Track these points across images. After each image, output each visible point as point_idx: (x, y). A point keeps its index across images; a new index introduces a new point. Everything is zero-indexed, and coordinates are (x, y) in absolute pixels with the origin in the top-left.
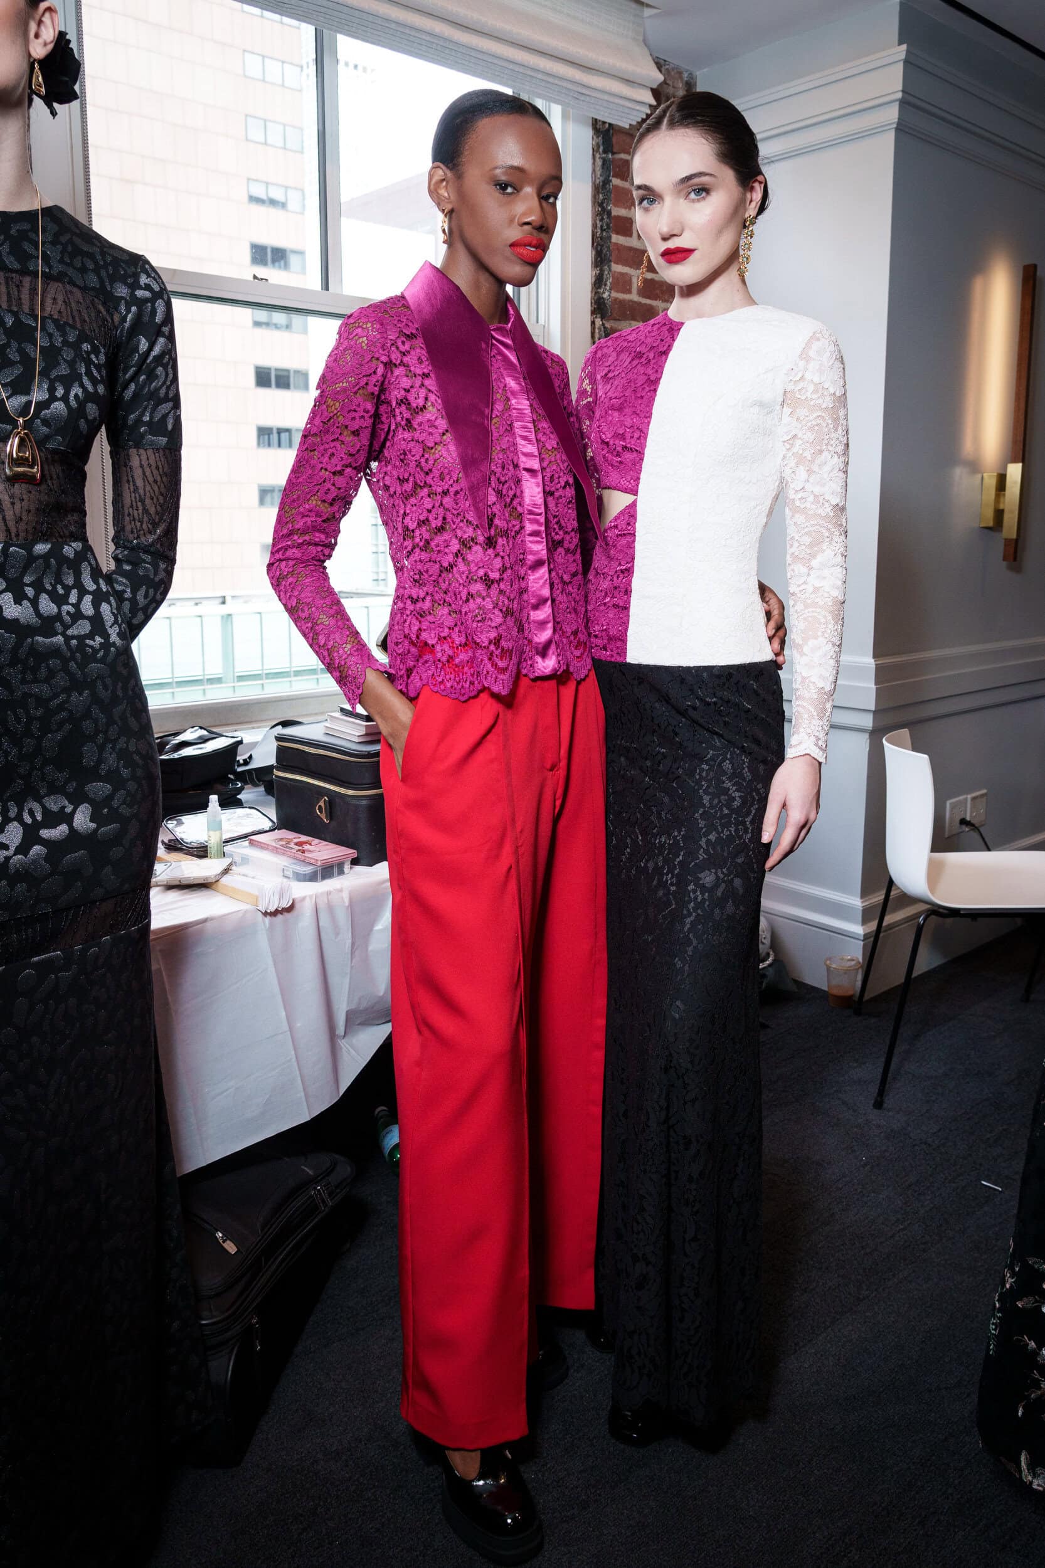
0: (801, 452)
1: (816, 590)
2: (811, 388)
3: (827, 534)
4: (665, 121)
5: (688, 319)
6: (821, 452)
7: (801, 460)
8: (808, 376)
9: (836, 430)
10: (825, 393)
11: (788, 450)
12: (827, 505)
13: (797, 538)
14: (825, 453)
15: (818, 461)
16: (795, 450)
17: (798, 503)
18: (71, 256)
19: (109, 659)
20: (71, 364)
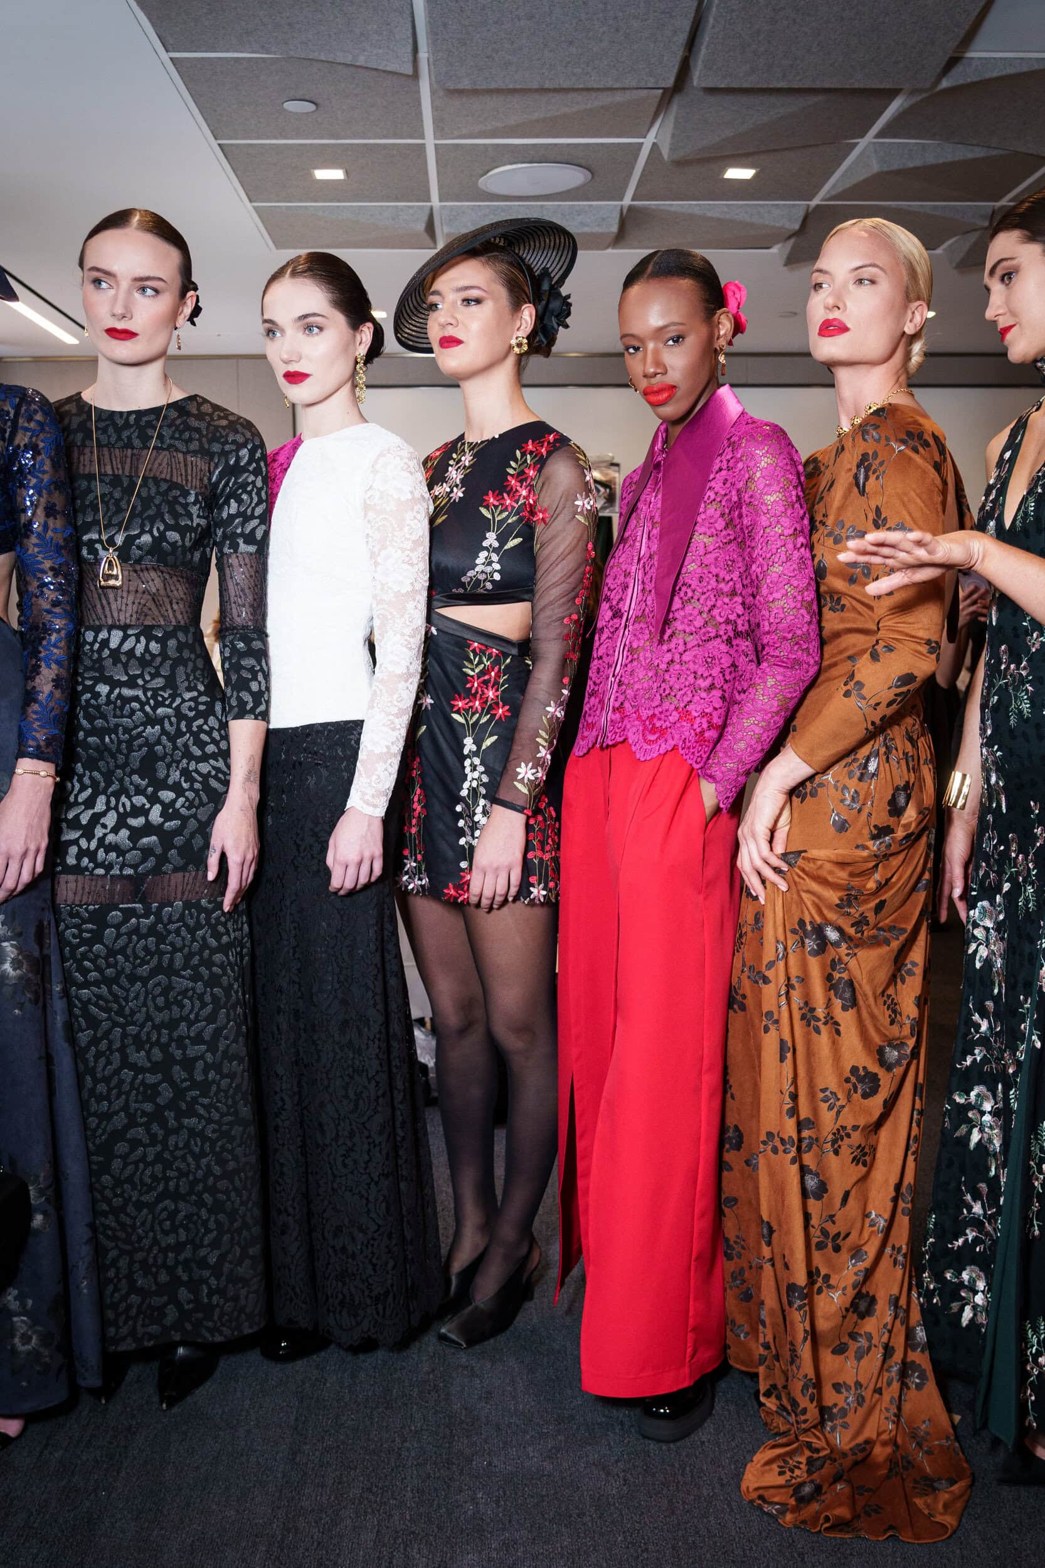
0: (372, 548)
2: (378, 495)
3: (390, 617)
6: (385, 547)
8: (375, 485)
12: (390, 592)
15: (382, 555)
18: (182, 432)
19: (174, 705)
20: (158, 507)
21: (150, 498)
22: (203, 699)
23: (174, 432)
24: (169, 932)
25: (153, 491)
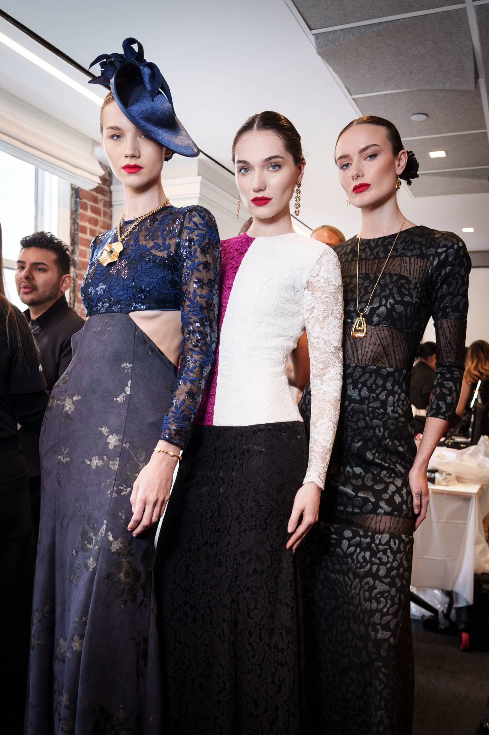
0: (317, 316)
1: (325, 392)
2: (323, 281)
3: (332, 362)
4: (255, 125)
5: (258, 236)
6: (328, 316)
7: (317, 321)
8: (321, 274)
9: (337, 305)
10: (330, 284)
11: (310, 314)
12: (331, 346)
13: (315, 364)
14: (331, 318)
15: (326, 322)
16: (314, 315)
17: (315, 345)
18: (409, 245)
19: (384, 419)
20: (391, 290)
21: (386, 285)
22: (403, 419)
23: (404, 245)
24: (379, 551)
25: (388, 281)
